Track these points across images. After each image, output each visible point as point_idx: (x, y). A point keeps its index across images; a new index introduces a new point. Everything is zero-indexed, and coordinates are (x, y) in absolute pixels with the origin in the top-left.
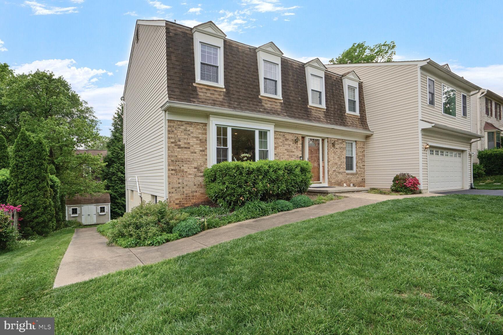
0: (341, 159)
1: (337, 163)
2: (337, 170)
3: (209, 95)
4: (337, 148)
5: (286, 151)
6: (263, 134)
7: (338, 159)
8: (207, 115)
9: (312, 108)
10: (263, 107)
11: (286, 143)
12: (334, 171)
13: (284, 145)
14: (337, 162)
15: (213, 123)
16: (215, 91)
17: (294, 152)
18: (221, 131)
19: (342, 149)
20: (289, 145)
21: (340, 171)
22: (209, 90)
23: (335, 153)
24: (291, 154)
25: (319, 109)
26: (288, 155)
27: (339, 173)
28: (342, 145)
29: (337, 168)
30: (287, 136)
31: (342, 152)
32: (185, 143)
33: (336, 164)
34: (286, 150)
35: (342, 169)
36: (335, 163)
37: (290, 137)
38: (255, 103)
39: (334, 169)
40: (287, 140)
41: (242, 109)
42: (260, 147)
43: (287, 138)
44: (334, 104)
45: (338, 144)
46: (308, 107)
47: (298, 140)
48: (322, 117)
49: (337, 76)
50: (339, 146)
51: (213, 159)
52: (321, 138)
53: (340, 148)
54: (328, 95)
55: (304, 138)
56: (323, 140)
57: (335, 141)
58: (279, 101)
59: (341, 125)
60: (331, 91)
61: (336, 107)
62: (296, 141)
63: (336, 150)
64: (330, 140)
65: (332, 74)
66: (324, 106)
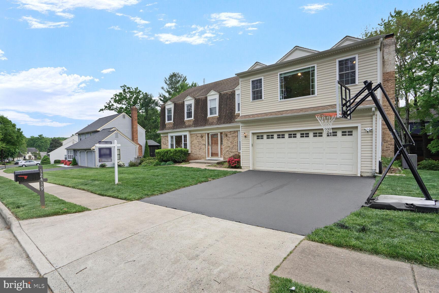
0: (233, 143)
1: (230, 146)
2: (229, 150)
4: (229, 137)
5: (197, 142)
6: (185, 136)
7: (231, 143)
8: (167, 133)
9: (210, 118)
10: (185, 125)
11: (197, 138)
12: (227, 151)
13: (196, 139)
14: (230, 145)
15: (169, 135)
18: (172, 137)
19: (234, 137)
21: (232, 151)
22: (169, 124)
23: (228, 140)
24: (200, 143)
25: (214, 118)
26: (198, 144)
27: (232, 152)
28: (234, 134)
29: (229, 149)
30: (198, 135)
31: (235, 139)
32: (165, 143)
35: (235, 150)
36: (228, 146)
37: (200, 135)
38: (183, 124)
39: (227, 150)
40: (198, 137)
41: (179, 128)
42: (184, 142)
44: (226, 110)
45: (231, 134)
46: (207, 118)
47: (202, 136)
48: (215, 122)
49: (232, 91)
50: (232, 135)
51: (169, 148)
52: (219, 132)
53: (233, 137)
54: (222, 106)
55: (208, 134)
56: (221, 133)
57: (228, 133)
58: (192, 120)
59: (227, 123)
60: (225, 103)
61: (228, 112)
62: (202, 137)
63: (229, 138)
64: (224, 133)
65: (228, 92)
66: (217, 115)
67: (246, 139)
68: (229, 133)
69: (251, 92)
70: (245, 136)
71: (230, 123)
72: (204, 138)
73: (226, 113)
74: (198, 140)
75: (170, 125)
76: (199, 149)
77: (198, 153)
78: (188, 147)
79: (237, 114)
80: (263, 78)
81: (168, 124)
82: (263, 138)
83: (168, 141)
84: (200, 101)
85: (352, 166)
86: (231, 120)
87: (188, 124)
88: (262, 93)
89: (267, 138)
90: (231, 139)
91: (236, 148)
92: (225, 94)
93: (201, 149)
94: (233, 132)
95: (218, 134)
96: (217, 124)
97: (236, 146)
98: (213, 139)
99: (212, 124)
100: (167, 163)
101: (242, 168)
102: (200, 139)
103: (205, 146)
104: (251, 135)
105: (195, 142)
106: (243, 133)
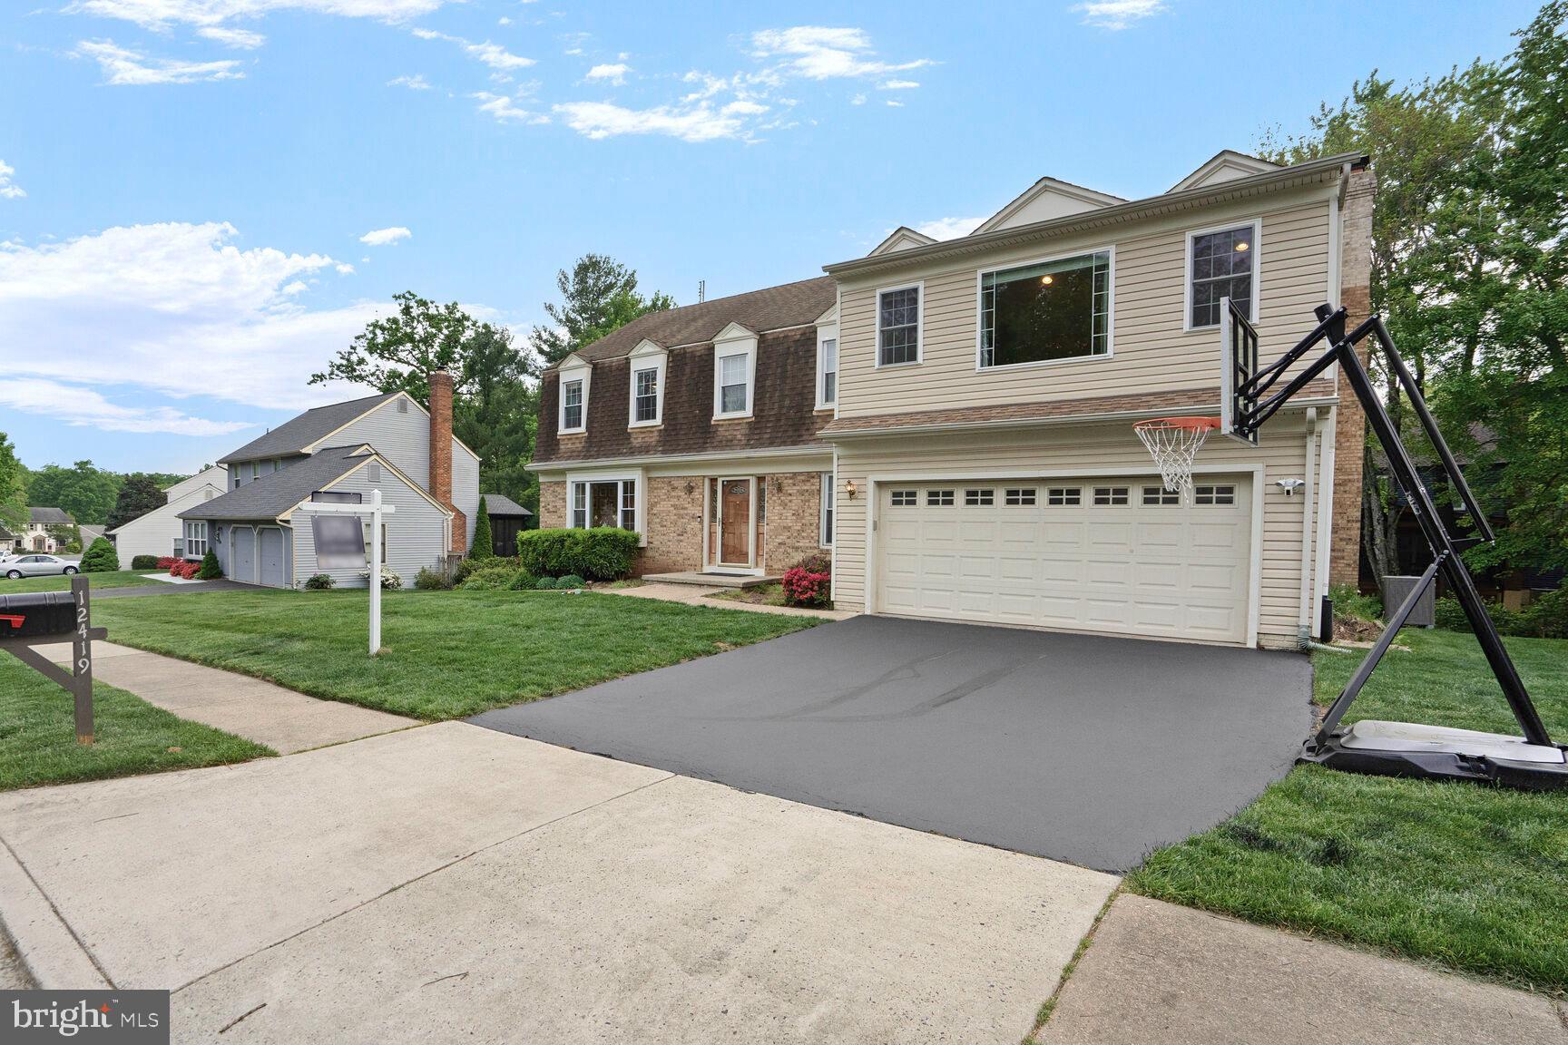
0: (803, 518)
1: (790, 527)
2: (787, 541)
3: (569, 446)
4: (790, 495)
5: (672, 508)
6: (630, 486)
7: (794, 517)
8: (563, 472)
9: (721, 423)
10: (629, 446)
11: (673, 494)
12: (779, 544)
13: (669, 497)
14: (790, 524)
15: (571, 479)
16: (577, 438)
17: (686, 509)
18: (580, 487)
19: (806, 494)
20: (679, 497)
21: (797, 544)
22: (571, 439)
23: (784, 505)
24: (682, 512)
25: (736, 422)
26: (675, 515)
27: (797, 549)
28: (809, 484)
29: (789, 538)
30: (676, 483)
31: (809, 501)
32: (554, 507)
33: (788, 528)
34: (672, 506)
35: (807, 541)
36: (784, 527)
37: (682, 484)
38: (621, 442)
39: (780, 541)
40: (674, 488)
41: (606, 456)
42: (625, 505)
43: (676, 485)
44: (783, 397)
45: (794, 485)
46: (712, 423)
47: (692, 488)
48: (739, 436)
49: (807, 327)
50: (798, 488)
51: (569, 524)
52: (752, 475)
53: (802, 493)
54: (768, 383)
55: (713, 481)
56: (761, 479)
57: (786, 478)
58: (657, 428)
59: (784, 443)
60: (779, 370)
61: (787, 402)
62: (690, 489)
63: (790, 498)
64: (773, 479)
65: (789, 330)
66: (748, 412)
67: (854, 502)
68: (791, 481)
69: (877, 335)
70: (852, 493)
71: (794, 443)
72: (696, 494)
73: (781, 407)
74: (674, 501)
75: (573, 441)
76: (679, 535)
77: (673, 547)
78: (639, 526)
79: (819, 411)
80: (921, 285)
81: (569, 439)
82: (913, 503)
83: (564, 500)
84: (688, 361)
85: (1227, 611)
86: (797, 433)
87: (640, 440)
88: (916, 341)
89: (931, 503)
90: (796, 502)
91: (813, 534)
92: (778, 338)
93: (685, 535)
94: (803, 478)
95: (749, 480)
96: (748, 445)
97: (812, 528)
98: (731, 498)
99: (729, 444)
100: (562, 579)
101: (836, 606)
102: (684, 499)
103: (701, 522)
104: (871, 488)
105: (664, 506)
106: (845, 482)
